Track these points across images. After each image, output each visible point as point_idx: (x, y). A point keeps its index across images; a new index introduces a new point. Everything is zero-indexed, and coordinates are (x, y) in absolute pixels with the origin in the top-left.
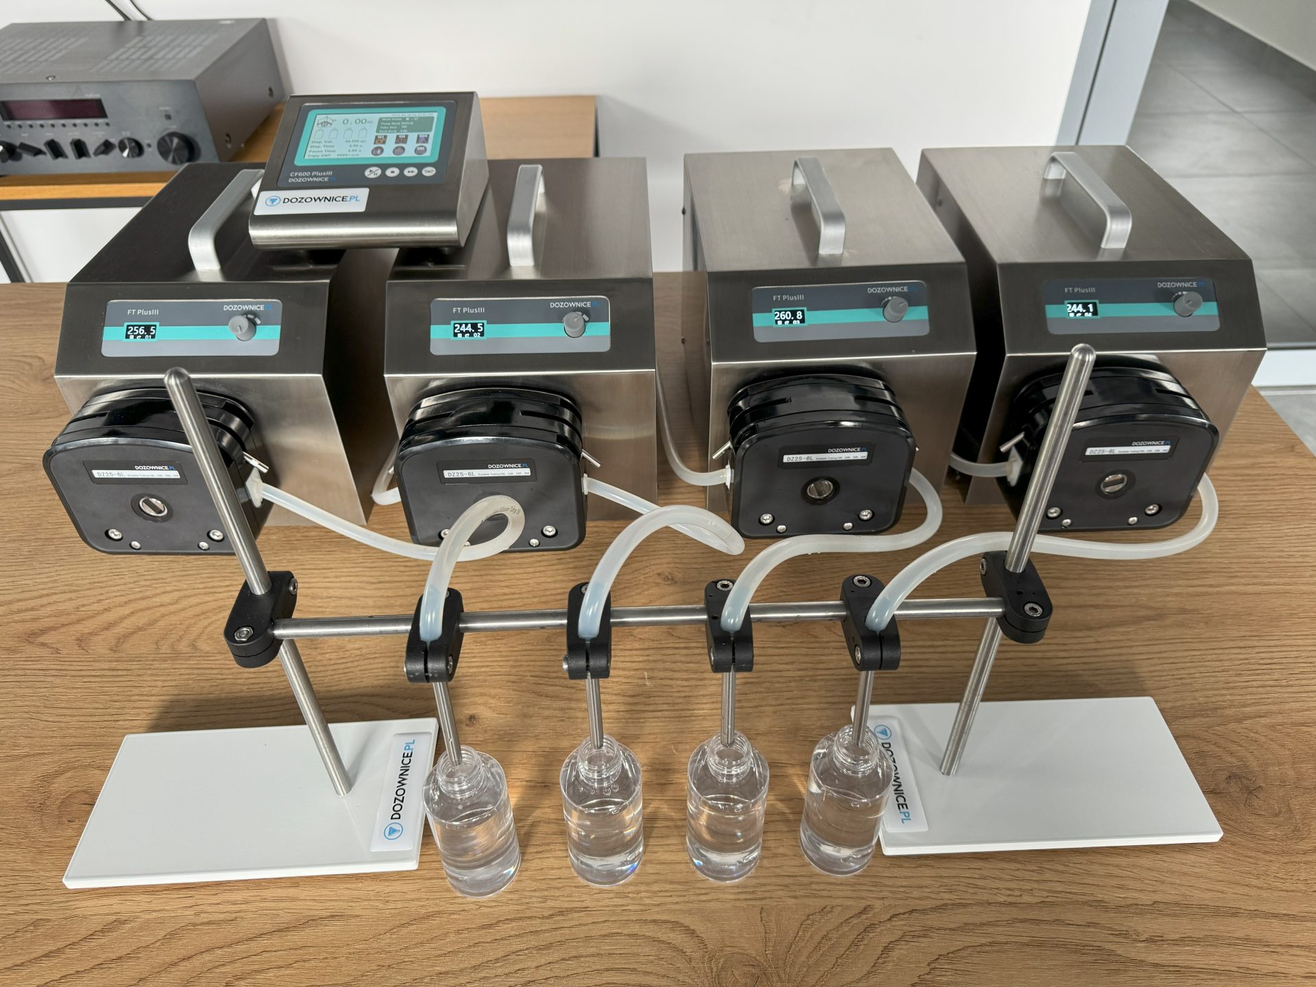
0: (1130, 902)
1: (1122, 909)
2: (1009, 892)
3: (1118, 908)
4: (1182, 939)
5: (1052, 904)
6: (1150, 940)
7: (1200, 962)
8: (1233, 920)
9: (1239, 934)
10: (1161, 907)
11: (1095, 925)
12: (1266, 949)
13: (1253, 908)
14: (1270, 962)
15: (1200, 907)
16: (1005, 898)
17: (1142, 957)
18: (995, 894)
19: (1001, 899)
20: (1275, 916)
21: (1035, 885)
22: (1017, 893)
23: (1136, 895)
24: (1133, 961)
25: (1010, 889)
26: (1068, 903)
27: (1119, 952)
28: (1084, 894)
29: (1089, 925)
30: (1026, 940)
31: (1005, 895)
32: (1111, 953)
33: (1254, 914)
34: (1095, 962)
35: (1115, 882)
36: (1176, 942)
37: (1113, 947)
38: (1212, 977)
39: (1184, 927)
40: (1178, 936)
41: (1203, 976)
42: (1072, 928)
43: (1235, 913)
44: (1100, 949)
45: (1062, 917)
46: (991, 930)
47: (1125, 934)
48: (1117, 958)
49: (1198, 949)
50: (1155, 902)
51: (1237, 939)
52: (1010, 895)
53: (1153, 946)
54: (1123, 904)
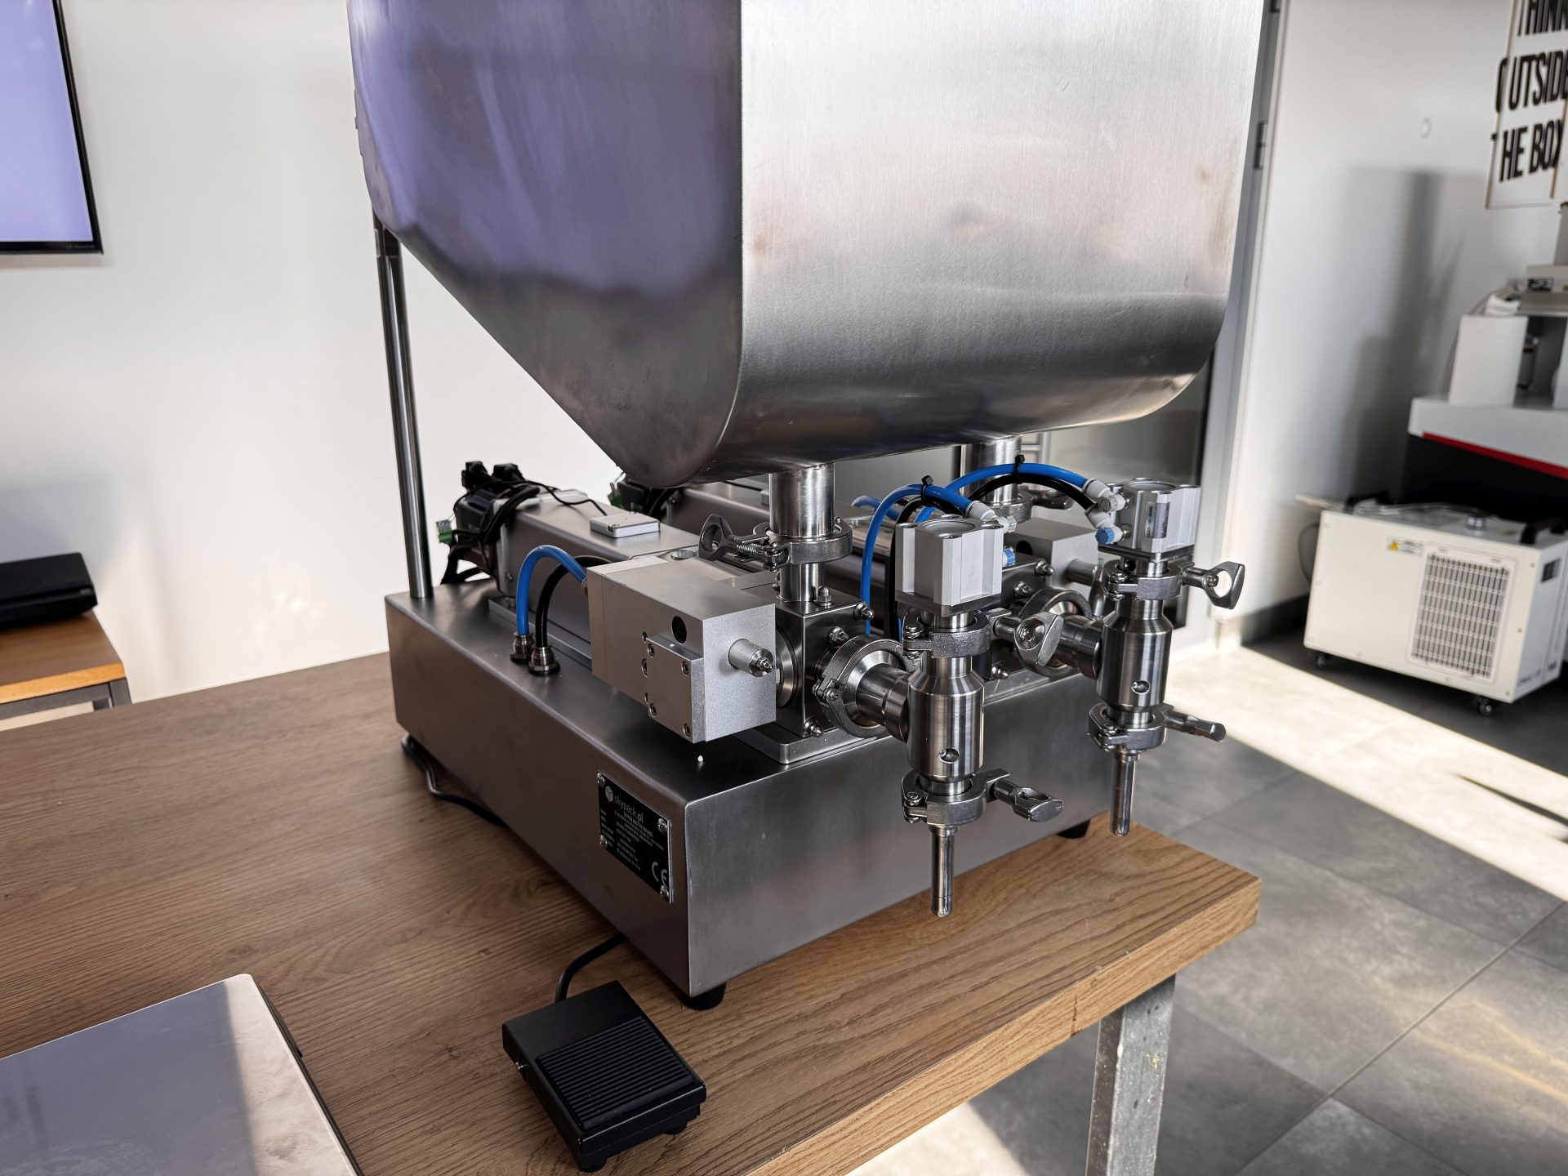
0: (823, 1004)
1: (818, 1012)
2: (720, 1045)
3: (816, 1013)
4: (874, 1010)
5: (761, 1036)
6: (851, 1022)
7: (894, 1018)
8: (905, 979)
9: (914, 986)
10: (849, 996)
11: (803, 1033)
12: (937, 986)
13: (915, 965)
14: (945, 992)
15: (877, 982)
16: (719, 1051)
17: (850, 1036)
18: (709, 1052)
19: (715, 1053)
20: (935, 962)
21: (741, 1029)
22: (727, 1042)
23: (826, 997)
24: (845, 1042)
25: (719, 1043)
26: (774, 1028)
27: (831, 1042)
28: (784, 1016)
29: (797, 1036)
30: (750, 1071)
31: (717, 1049)
32: (826, 1045)
33: (918, 969)
34: (815, 1057)
35: (806, 996)
36: (872, 1014)
37: (823, 1041)
38: (908, 1023)
39: (873, 1000)
40: (870, 1010)
41: (902, 1026)
42: (785, 1044)
43: (904, 974)
44: (814, 1047)
45: (773, 1041)
46: (716, 1079)
47: (831, 1028)
48: (831, 1046)
49: (890, 1010)
50: (842, 996)
51: (914, 989)
52: (721, 1047)
53: (855, 1025)
54: (818, 1007)
